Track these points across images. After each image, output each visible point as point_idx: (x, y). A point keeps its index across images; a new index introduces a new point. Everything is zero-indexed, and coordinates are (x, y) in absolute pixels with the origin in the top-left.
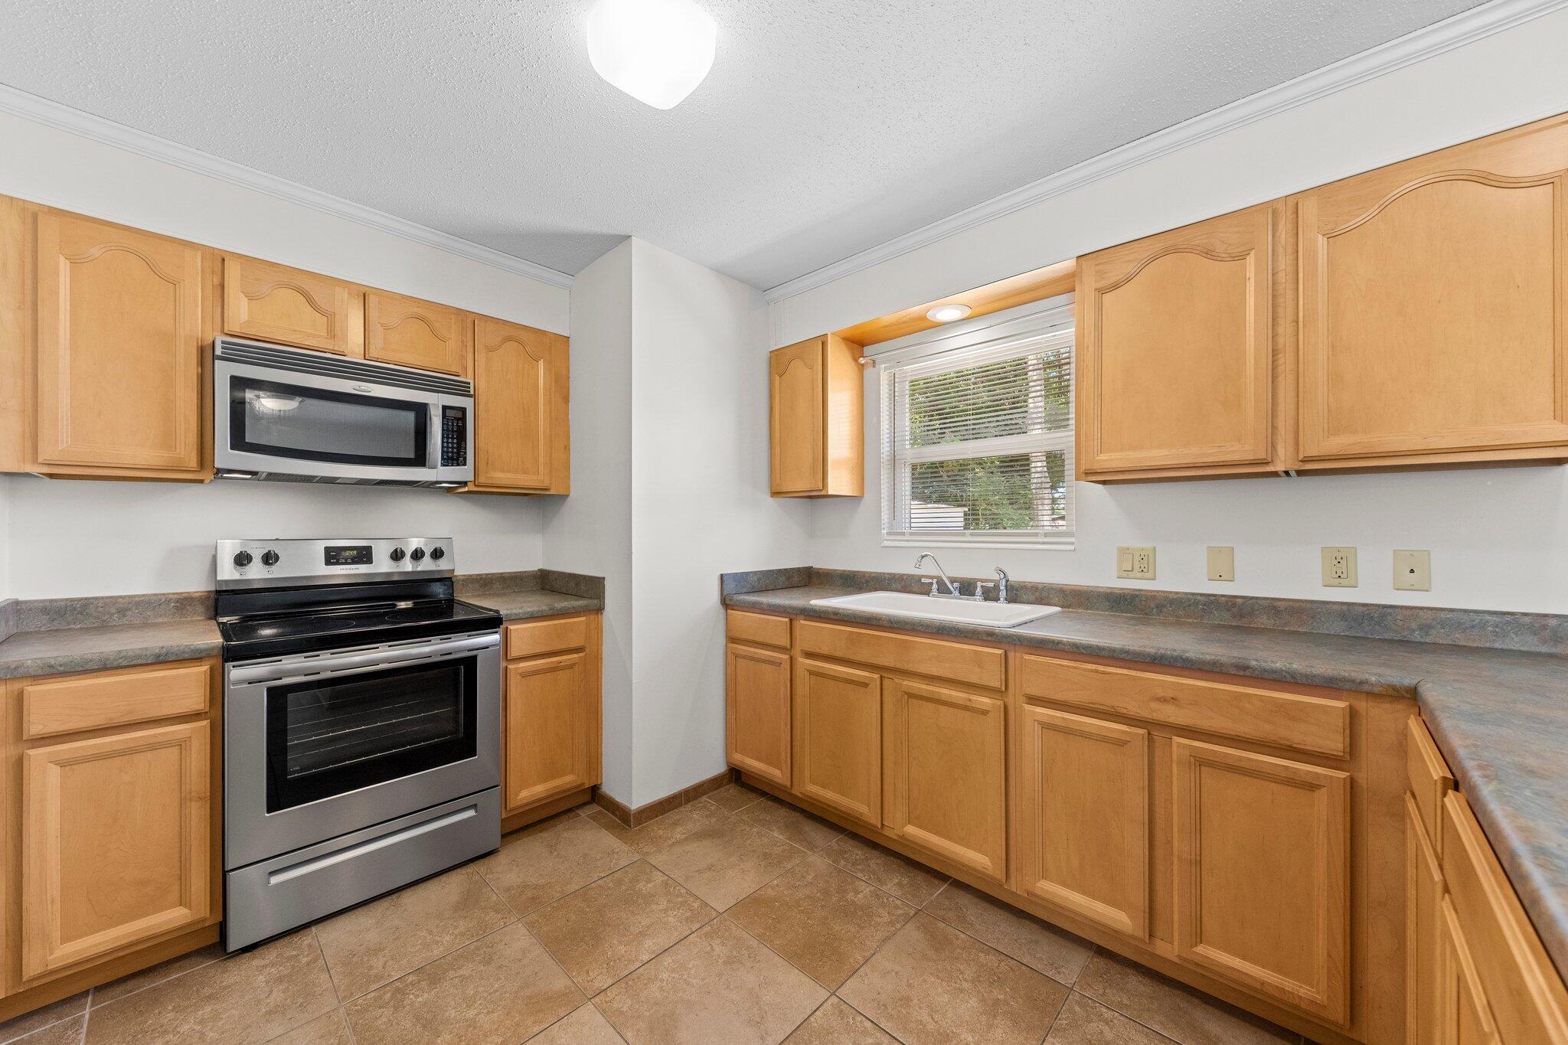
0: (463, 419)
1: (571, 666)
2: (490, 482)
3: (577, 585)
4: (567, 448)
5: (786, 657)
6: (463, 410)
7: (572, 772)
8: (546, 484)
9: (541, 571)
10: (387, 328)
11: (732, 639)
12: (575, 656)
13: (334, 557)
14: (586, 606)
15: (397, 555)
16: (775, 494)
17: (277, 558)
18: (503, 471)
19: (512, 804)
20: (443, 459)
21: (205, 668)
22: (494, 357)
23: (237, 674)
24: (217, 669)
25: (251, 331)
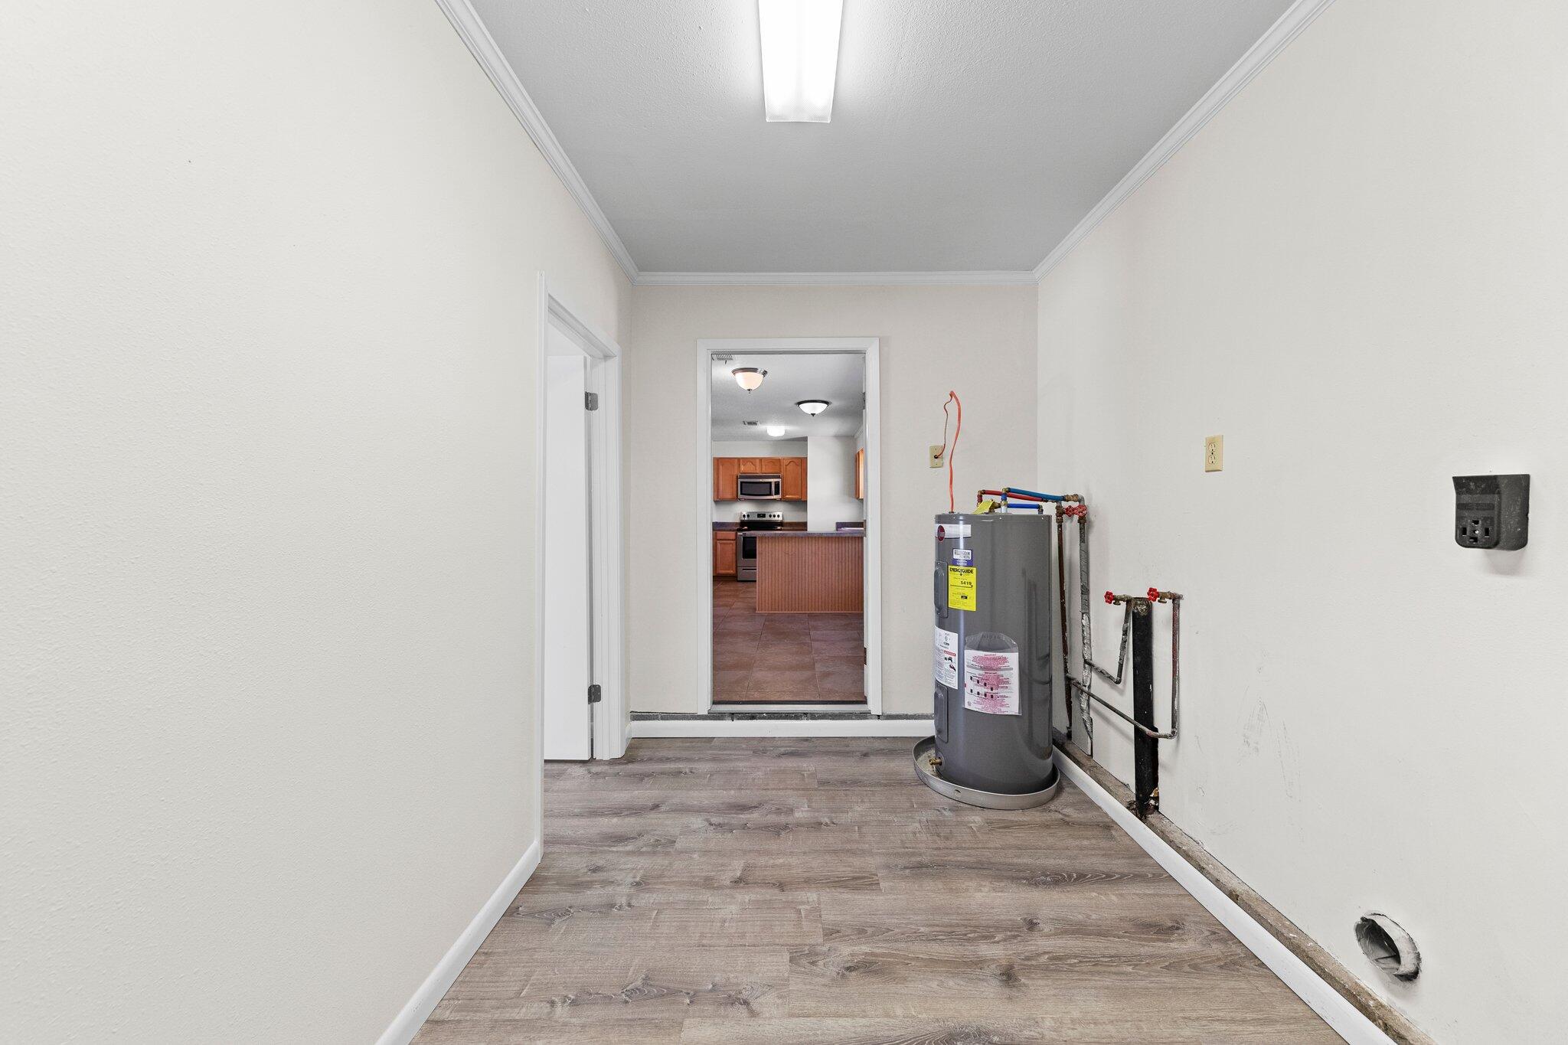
0: (779, 484)
2: (786, 498)
3: (802, 524)
6: (779, 481)
8: (800, 498)
15: (771, 516)
17: (749, 515)
18: (789, 495)
20: (775, 493)
21: (734, 533)
22: (788, 467)
23: (739, 534)
24: (736, 534)
25: (744, 472)
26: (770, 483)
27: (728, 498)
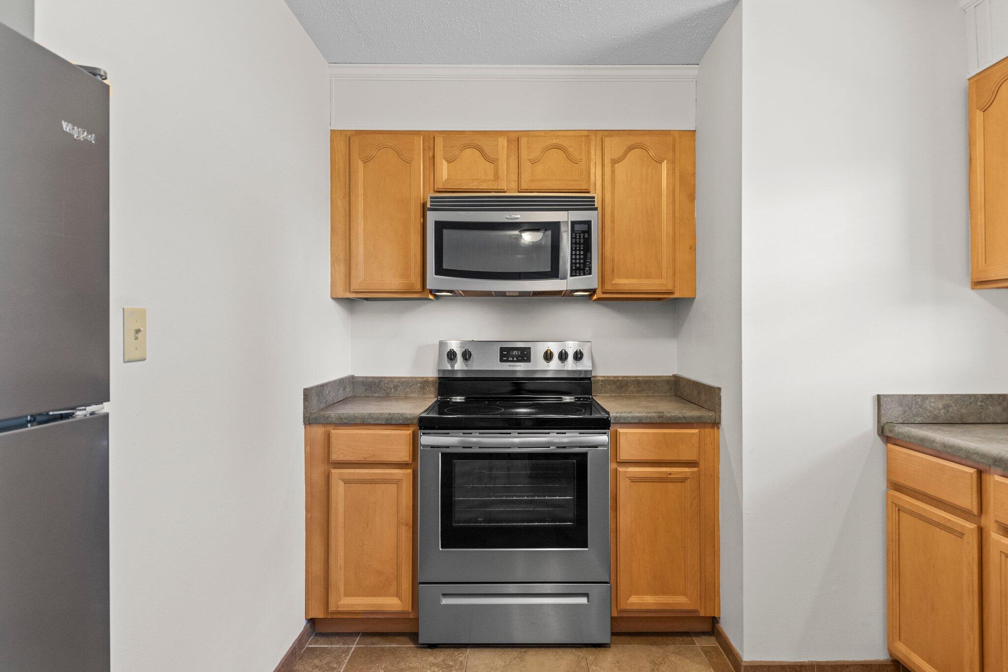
0: (589, 231)
1: (683, 480)
2: (613, 289)
3: (699, 393)
4: (693, 248)
5: (970, 526)
6: (588, 223)
7: (684, 594)
8: (670, 287)
9: (674, 376)
10: (533, 162)
11: (895, 486)
12: (687, 469)
13: (505, 356)
14: (699, 417)
15: (548, 356)
16: (979, 284)
17: (470, 355)
18: (627, 277)
19: (623, 606)
20: (572, 270)
21: (407, 433)
24: (415, 439)
25: (449, 186)
26: (554, 227)
27: (388, 288)
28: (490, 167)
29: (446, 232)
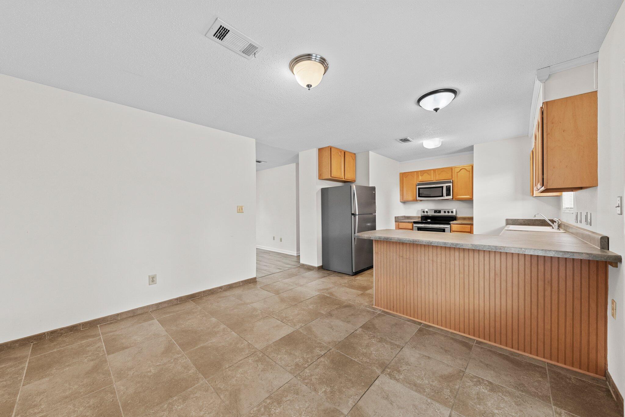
2: (457, 198)
3: (471, 219)
6: (450, 186)
10: (439, 174)
13: (435, 212)
14: (469, 223)
15: (445, 212)
17: (428, 212)
18: (460, 196)
20: (446, 195)
21: (412, 224)
22: (459, 173)
23: (414, 225)
24: (413, 224)
25: (421, 181)
26: (442, 187)
27: (410, 200)
28: (429, 176)
29: (420, 189)
